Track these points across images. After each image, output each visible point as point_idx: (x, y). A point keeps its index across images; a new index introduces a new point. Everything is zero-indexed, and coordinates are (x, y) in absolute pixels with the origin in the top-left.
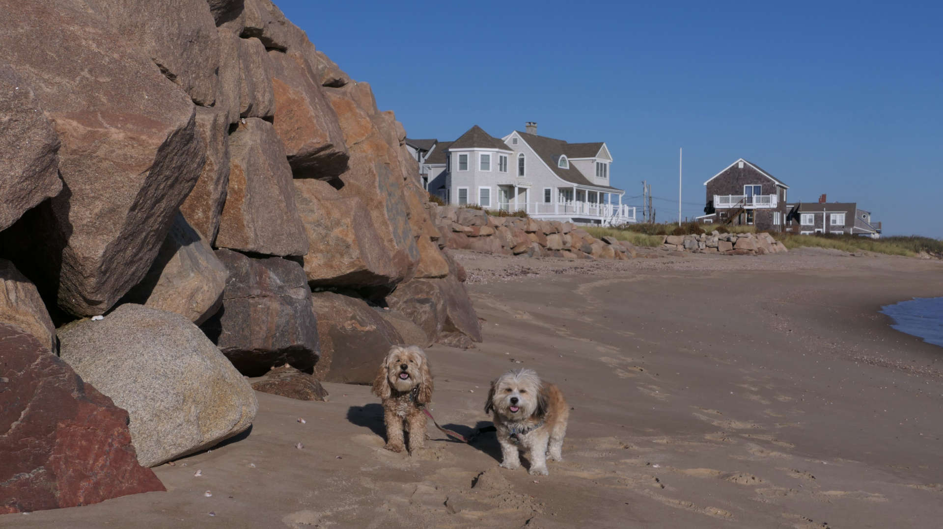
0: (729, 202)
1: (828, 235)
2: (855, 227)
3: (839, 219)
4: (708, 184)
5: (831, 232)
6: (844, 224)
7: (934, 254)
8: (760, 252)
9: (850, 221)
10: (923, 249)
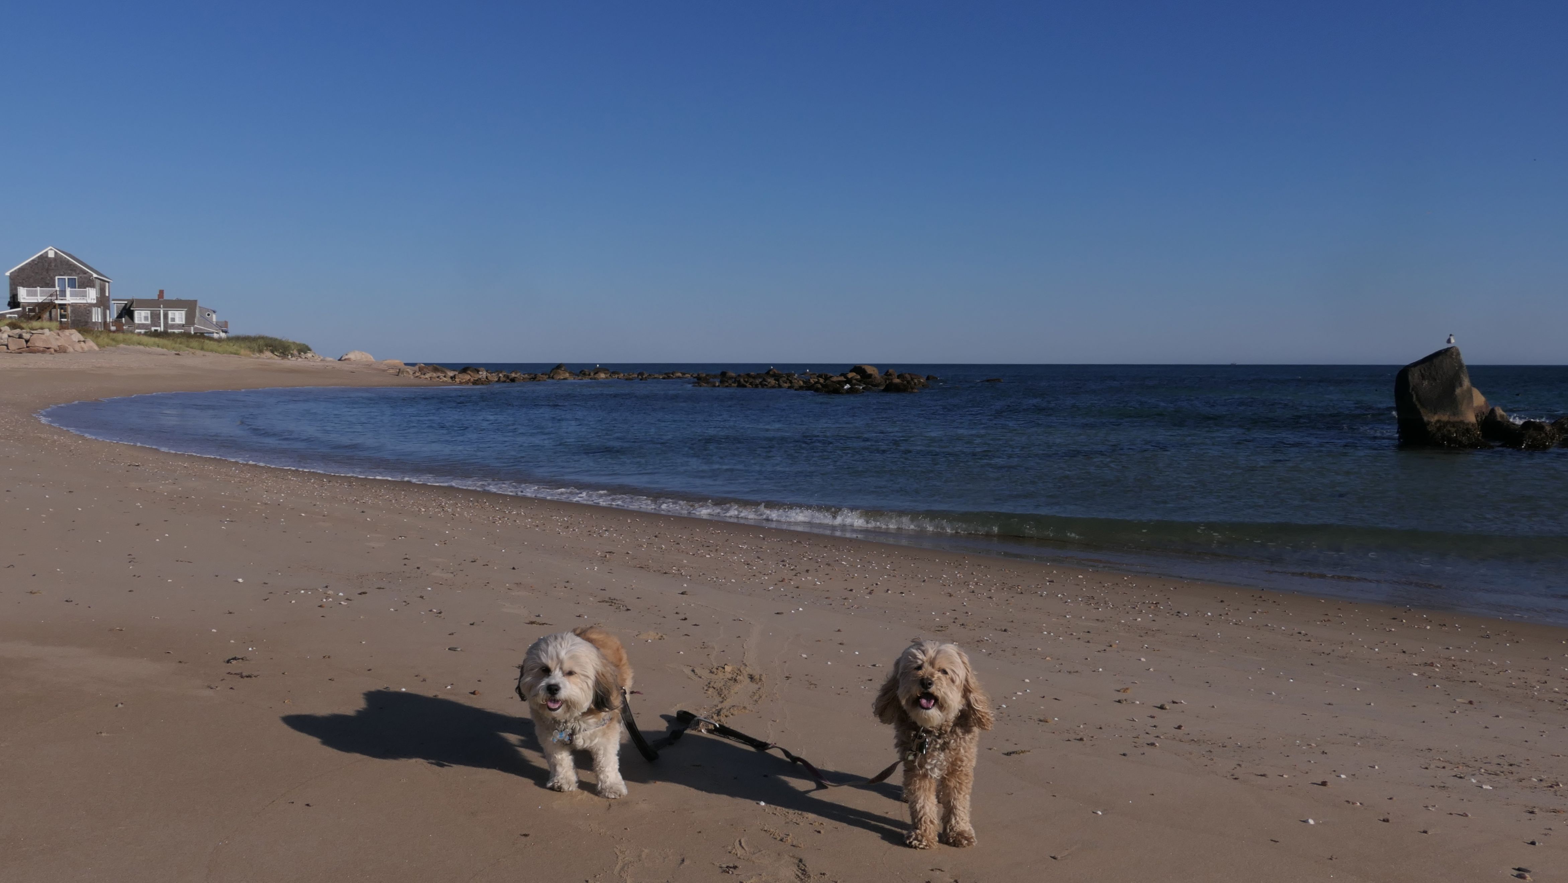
0: (37, 296)
1: (164, 335)
2: (196, 326)
3: (178, 317)
4: (11, 274)
5: (169, 331)
6: (184, 322)
7: (278, 354)
8: (62, 350)
9: (190, 319)
10: (267, 350)
